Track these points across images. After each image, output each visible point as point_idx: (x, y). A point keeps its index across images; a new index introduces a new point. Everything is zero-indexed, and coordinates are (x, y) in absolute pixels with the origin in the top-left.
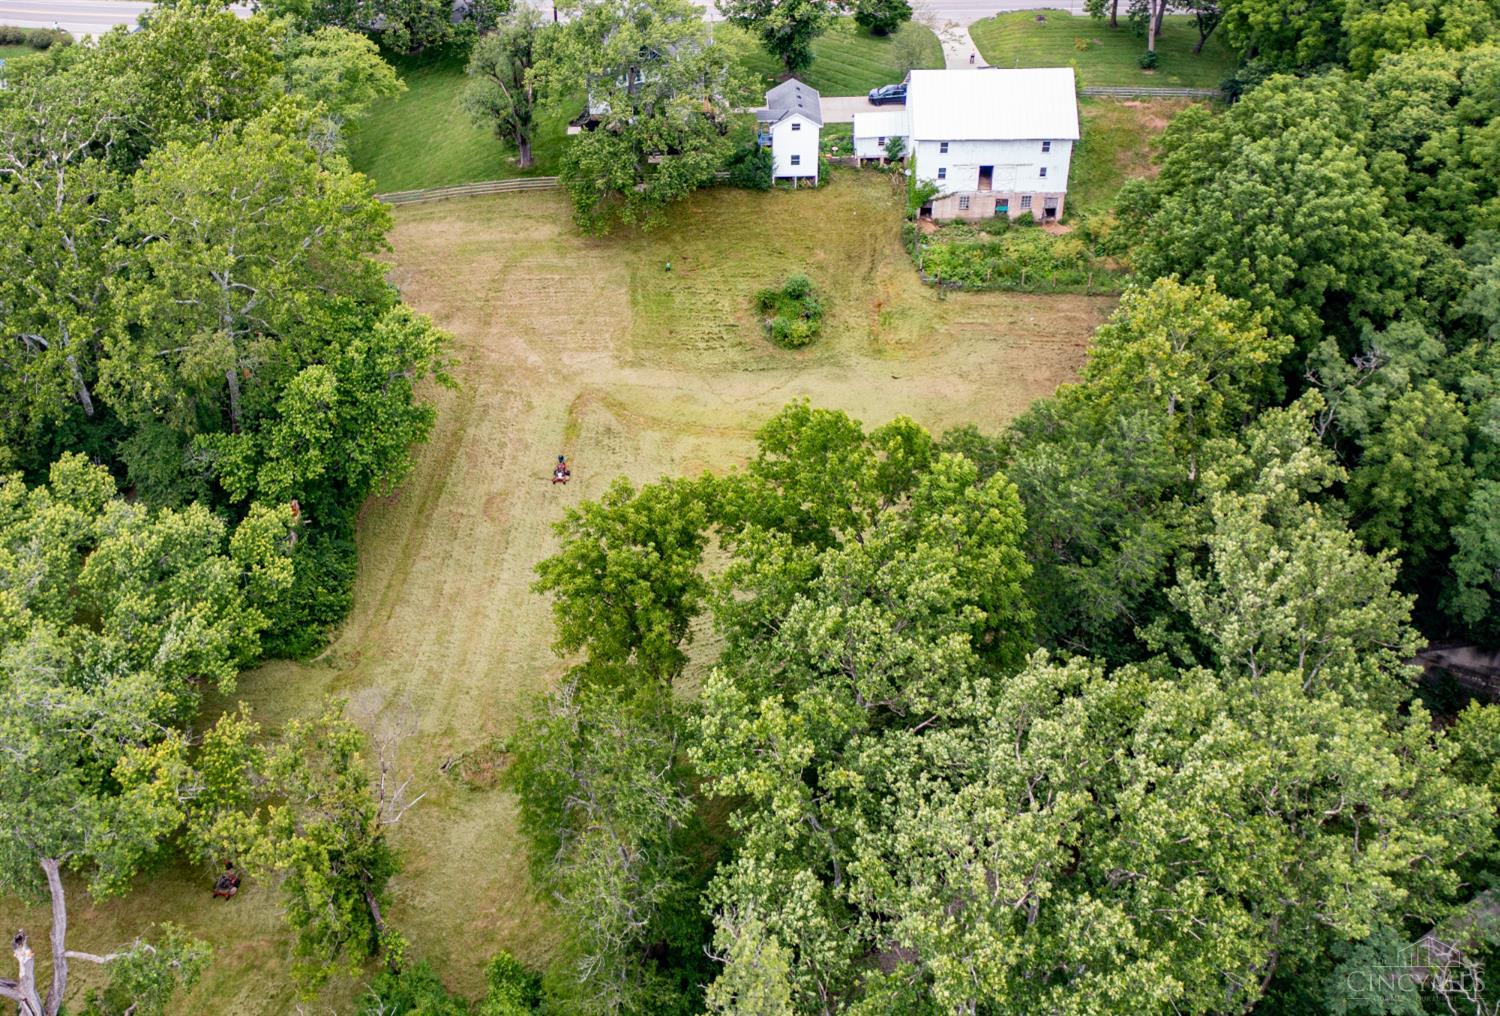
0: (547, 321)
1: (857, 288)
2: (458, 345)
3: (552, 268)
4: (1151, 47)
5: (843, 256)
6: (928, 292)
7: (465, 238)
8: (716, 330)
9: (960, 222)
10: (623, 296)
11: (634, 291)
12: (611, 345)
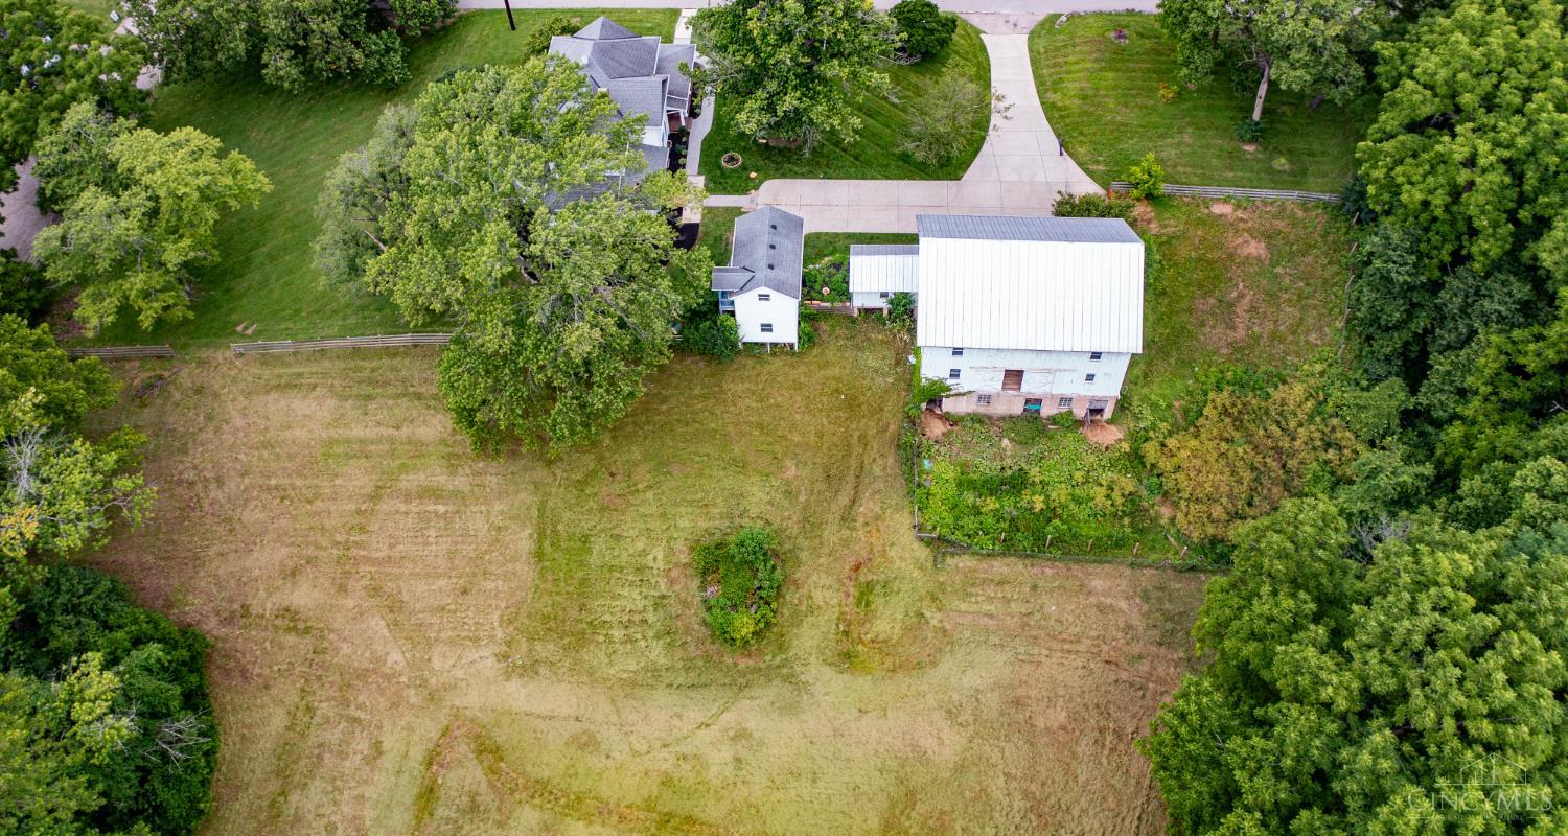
0: (421, 587)
1: (832, 534)
2: (301, 626)
3: (435, 494)
4: (1256, 116)
5: (820, 474)
6: (923, 553)
7: (333, 433)
8: (640, 604)
9: (977, 419)
10: (523, 540)
11: (542, 534)
12: (499, 635)
